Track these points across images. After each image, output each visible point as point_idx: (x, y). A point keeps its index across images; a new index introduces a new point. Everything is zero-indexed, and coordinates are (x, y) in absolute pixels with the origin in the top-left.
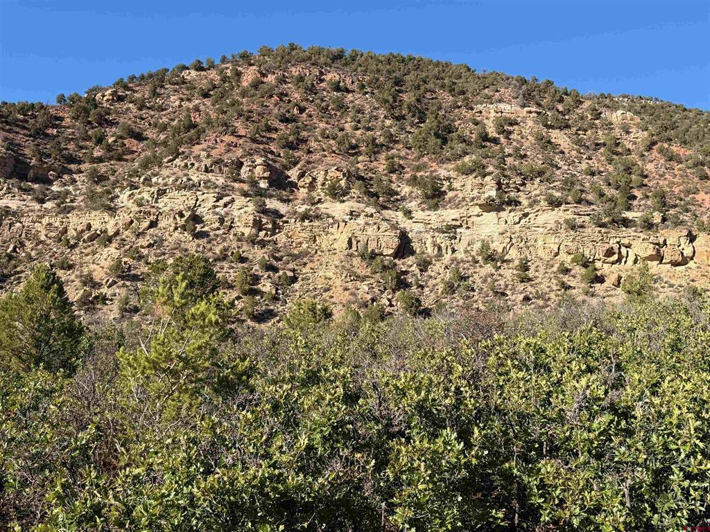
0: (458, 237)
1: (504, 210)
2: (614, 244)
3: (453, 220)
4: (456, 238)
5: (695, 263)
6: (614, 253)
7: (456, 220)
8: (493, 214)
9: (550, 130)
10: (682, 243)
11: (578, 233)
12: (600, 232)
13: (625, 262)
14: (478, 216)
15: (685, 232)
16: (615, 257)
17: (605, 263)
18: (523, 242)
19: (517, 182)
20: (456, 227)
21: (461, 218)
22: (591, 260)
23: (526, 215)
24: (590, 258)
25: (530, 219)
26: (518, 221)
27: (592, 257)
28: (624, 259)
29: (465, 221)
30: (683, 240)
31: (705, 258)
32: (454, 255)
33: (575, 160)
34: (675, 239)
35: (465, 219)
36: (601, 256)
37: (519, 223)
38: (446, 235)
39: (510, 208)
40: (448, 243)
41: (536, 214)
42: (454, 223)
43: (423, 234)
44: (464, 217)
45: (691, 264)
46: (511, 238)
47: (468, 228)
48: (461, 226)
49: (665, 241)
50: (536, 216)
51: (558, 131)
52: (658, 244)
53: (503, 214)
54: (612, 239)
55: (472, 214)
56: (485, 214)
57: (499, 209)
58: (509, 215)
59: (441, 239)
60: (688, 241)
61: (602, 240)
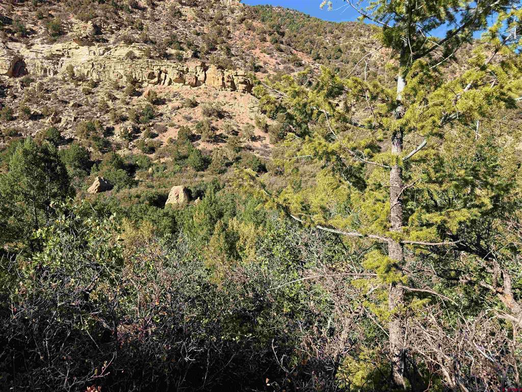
0: (60, 63)
1: (94, 45)
2: (156, 70)
3: (57, 50)
4: (58, 64)
5: (205, 85)
6: (155, 77)
7: (60, 51)
8: (86, 48)
9: (184, 7)
10: (198, 71)
11: (134, 62)
12: (147, 61)
13: (164, 83)
14: (76, 48)
15: (199, 64)
16: (156, 79)
17: (150, 83)
18: (102, 68)
19: (113, 28)
20: (59, 56)
21: (63, 49)
22: (140, 81)
23: (108, 49)
24: (139, 79)
25: (110, 52)
26: (102, 53)
27: (141, 79)
28: (163, 81)
29: (66, 52)
30: (198, 69)
31: (213, 82)
32: (55, 76)
33: (191, 25)
34: (193, 68)
35: (66, 50)
36: (146, 79)
37: (103, 54)
38: (49, 61)
39: (98, 44)
40: (52, 67)
41: (116, 49)
42: (58, 53)
43: (36, 60)
44: (66, 49)
45: (203, 86)
46: (93, 65)
47: (69, 57)
48: (63, 55)
49: (188, 69)
50: (116, 50)
51: (188, 7)
52: (183, 71)
53: (93, 48)
54: (155, 67)
55: (72, 47)
56: (81, 47)
57: (90, 44)
58: (97, 49)
59: (47, 64)
60: (202, 70)
61: (148, 67)
